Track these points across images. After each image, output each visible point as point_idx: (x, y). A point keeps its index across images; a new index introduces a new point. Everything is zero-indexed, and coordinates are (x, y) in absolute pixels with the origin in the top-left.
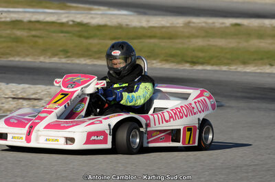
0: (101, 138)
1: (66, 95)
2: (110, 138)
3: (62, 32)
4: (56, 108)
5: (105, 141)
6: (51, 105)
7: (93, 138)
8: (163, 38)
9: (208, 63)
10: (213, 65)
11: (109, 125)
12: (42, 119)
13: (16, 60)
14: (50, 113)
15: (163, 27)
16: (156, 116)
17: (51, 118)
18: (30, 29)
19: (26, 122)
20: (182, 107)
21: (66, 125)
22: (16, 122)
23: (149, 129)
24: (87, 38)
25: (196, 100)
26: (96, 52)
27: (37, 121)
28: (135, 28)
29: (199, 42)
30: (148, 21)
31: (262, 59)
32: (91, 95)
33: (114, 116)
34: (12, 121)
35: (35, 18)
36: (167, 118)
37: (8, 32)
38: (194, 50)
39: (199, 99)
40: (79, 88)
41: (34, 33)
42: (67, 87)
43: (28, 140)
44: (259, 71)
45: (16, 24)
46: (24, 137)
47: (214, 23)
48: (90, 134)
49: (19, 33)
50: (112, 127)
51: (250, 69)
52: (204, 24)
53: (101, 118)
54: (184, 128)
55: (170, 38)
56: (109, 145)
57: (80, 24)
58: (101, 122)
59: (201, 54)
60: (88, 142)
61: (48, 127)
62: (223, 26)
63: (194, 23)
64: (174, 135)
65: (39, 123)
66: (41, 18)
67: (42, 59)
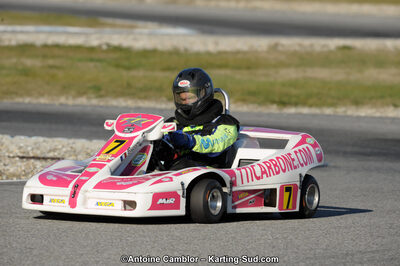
0: (171, 201)
1: (122, 142)
2: (183, 202)
3: (92, 60)
4: (109, 161)
5: (176, 206)
6: (102, 156)
7: (161, 201)
8: (238, 67)
9: (304, 104)
10: (311, 106)
11: (182, 184)
12: (91, 175)
13: (26, 101)
14: (101, 166)
15: (238, 52)
16: (243, 171)
17: (103, 174)
18: (45, 57)
19: (69, 179)
20: (278, 158)
21: (124, 183)
22: (55, 179)
23: (234, 189)
24: (128, 68)
25: (297, 149)
26: (141, 90)
27: (84, 178)
28: (198, 54)
29: (291, 74)
30: (216, 44)
31: (382, 97)
32: (155, 142)
33: (189, 171)
34: (49, 177)
35: (52, 40)
36: (259, 174)
37: (14, 60)
38: (283, 85)
39: (300, 147)
40: (140, 133)
41: (51, 62)
42: (123, 132)
43: (73, 204)
44: (378, 114)
45: (25, 49)
46: (67, 199)
47: (312, 45)
48: (156, 196)
49: (29, 62)
50: (186, 186)
51: (365, 112)
52: (297, 48)
53: (171, 174)
54: (282, 187)
55: (248, 68)
56: (182, 212)
57: (118, 49)
58: (171, 179)
59: (294, 91)
60: (154, 206)
61: (100, 186)
62: (325, 49)
63: (283, 46)
64: (268, 196)
65: (86, 181)
66: (61, 40)
67: (63, 100)
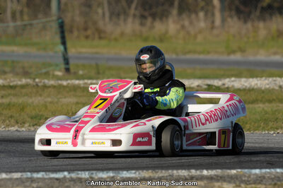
0: (146, 139)
2: (154, 140)
4: (98, 112)
11: (153, 127)
12: (86, 123)
14: (93, 117)
16: (192, 119)
19: (70, 127)
20: (216, 110)
21: (111, 128)
22: (59, 127)
23: (187, 132)
25: (228, 104)
33: (156, 118)
34: (54, 126)
36: (203, 121)
39: (230, 102)
42: (105, 92)
43: (75, 144)
46: (70, 141)
48: (136, 136)
53: (144, 120)
56: (153, 147)
58: (145, 124)
60: (134, 143)
61: (93, 130)
65: (83, 127)
